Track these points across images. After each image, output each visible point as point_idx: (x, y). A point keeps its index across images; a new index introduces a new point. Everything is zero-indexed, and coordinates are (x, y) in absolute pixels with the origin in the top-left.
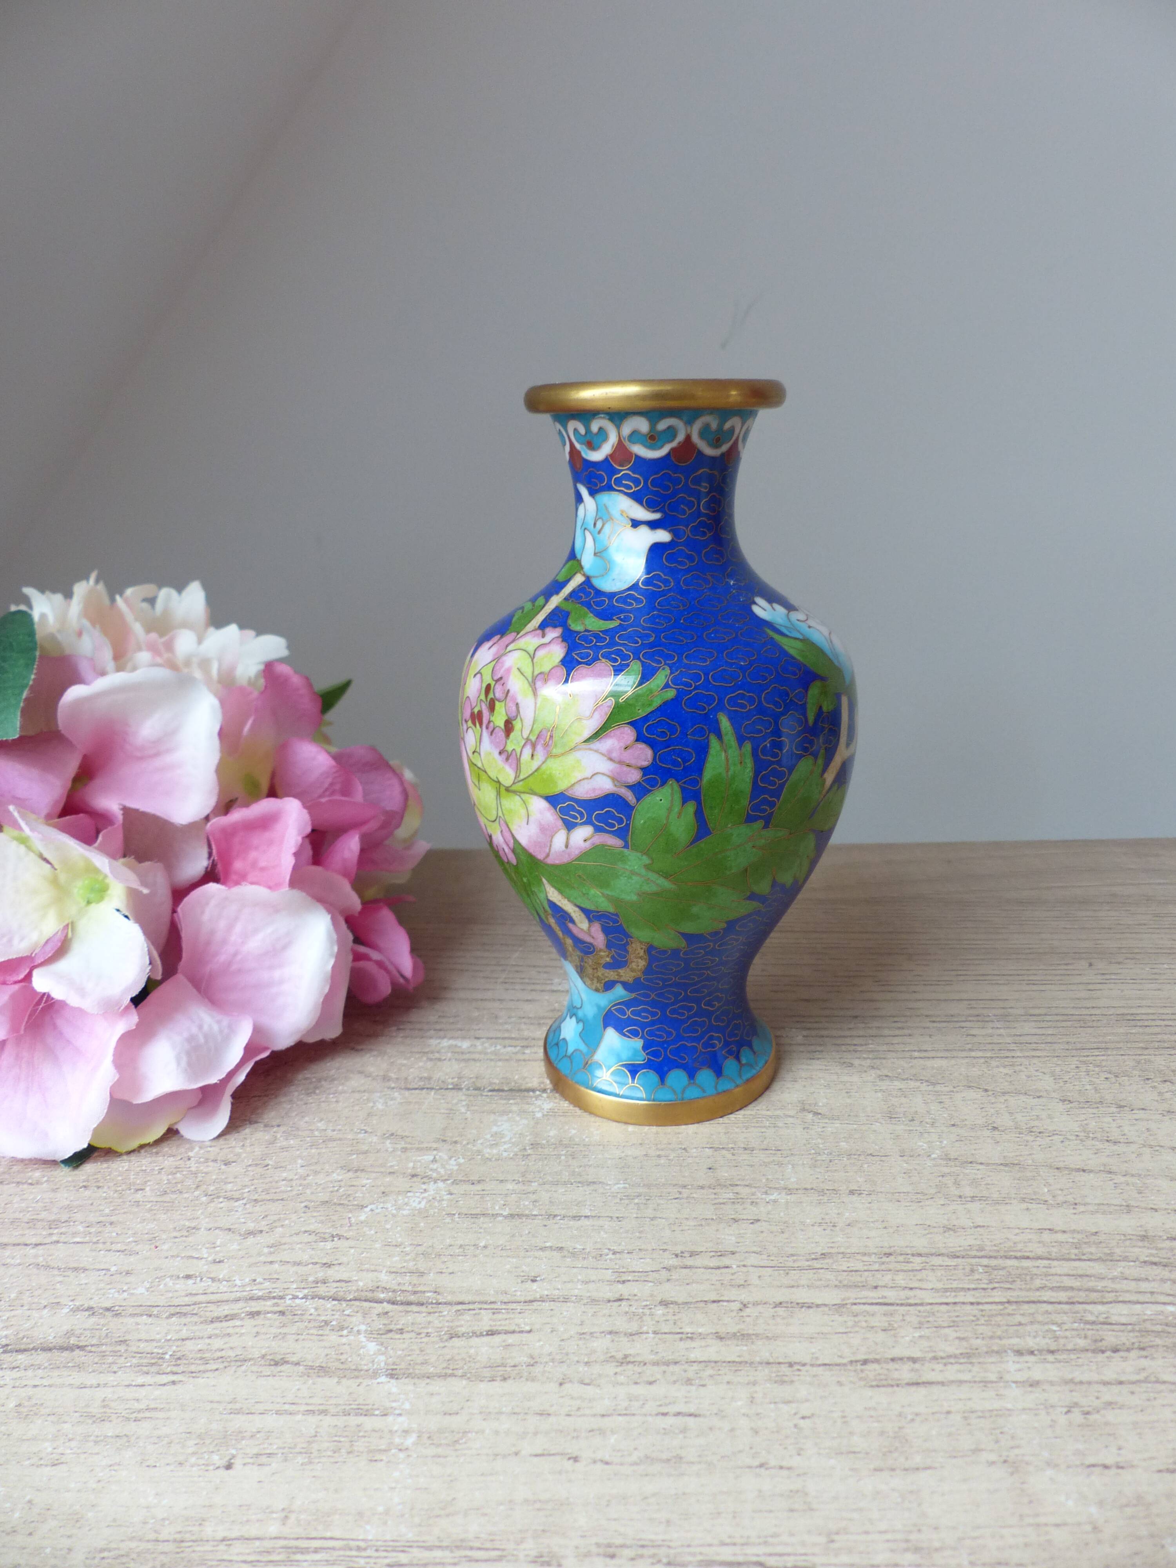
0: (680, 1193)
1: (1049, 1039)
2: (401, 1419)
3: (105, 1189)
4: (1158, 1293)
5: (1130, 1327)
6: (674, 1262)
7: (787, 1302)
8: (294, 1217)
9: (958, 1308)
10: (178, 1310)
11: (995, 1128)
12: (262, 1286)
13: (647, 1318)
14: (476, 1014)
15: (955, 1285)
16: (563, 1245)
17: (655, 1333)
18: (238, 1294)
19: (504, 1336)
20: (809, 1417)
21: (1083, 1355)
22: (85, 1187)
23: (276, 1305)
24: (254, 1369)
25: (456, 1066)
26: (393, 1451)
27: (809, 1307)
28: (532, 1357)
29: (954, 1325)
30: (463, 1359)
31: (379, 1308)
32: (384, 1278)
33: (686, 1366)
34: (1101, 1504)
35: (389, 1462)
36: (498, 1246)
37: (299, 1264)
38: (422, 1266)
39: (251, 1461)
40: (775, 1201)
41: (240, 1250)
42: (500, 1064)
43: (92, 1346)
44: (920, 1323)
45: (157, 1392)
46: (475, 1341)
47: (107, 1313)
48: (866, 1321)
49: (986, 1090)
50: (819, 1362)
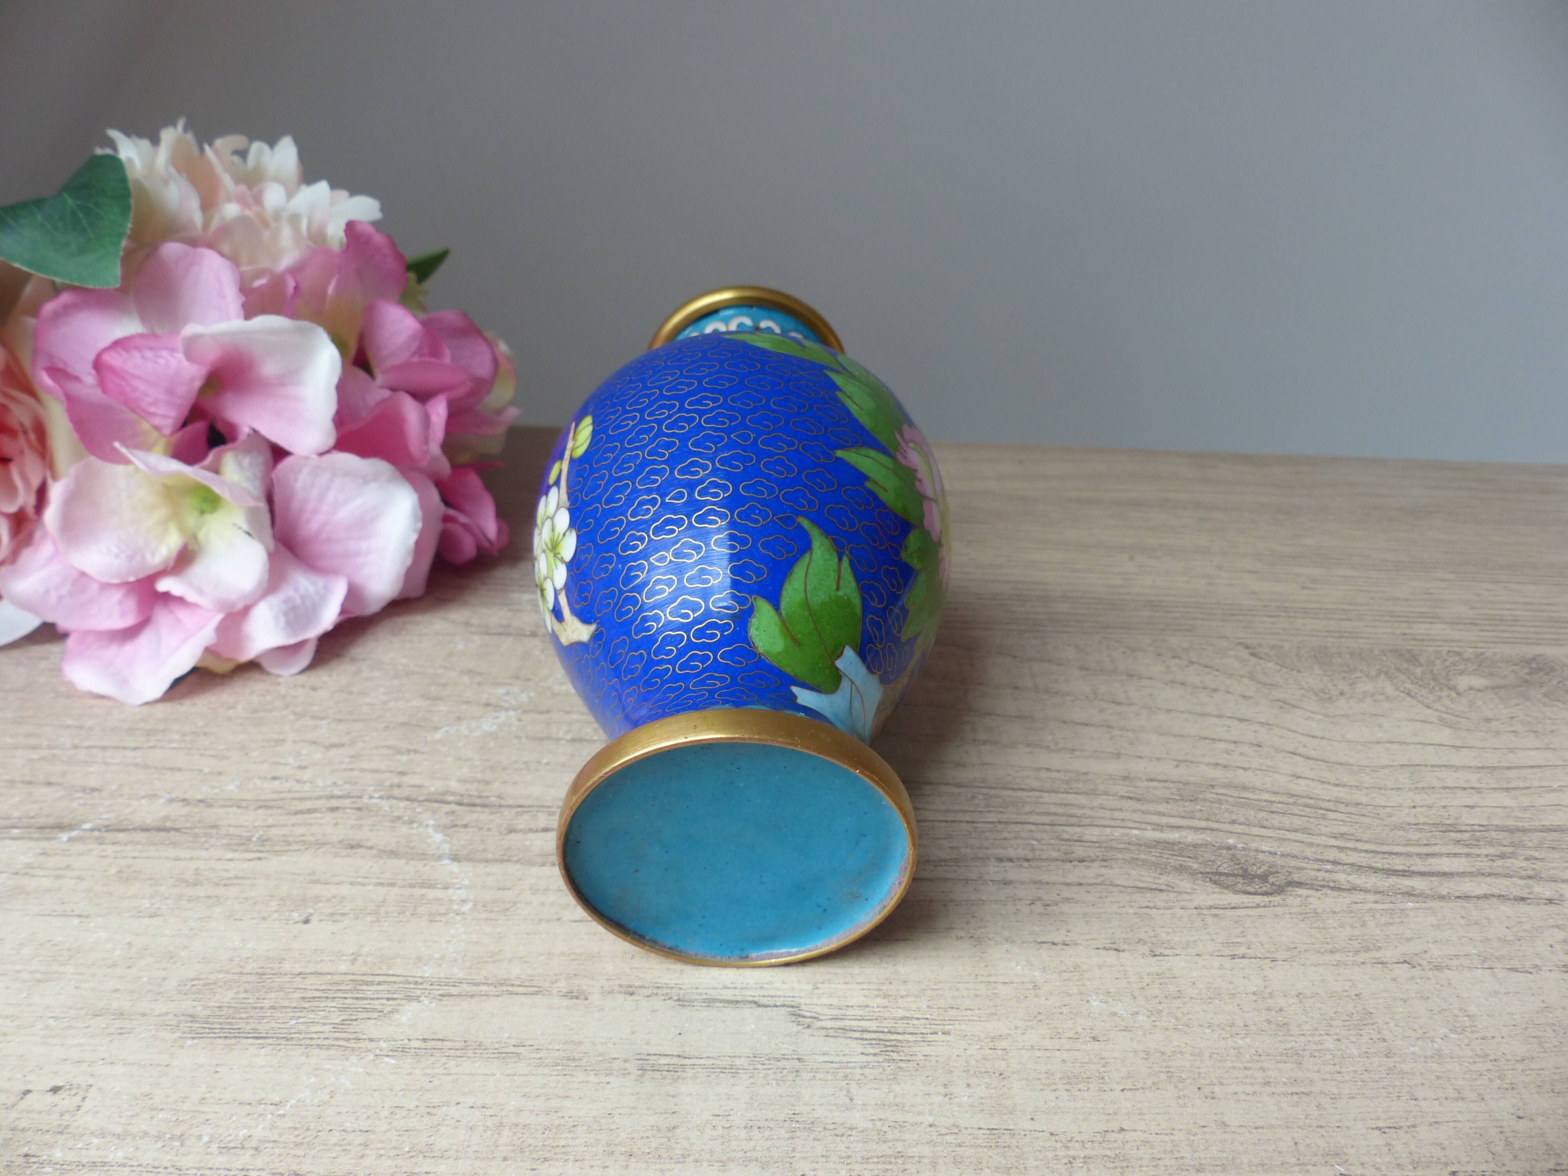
2: (460, 892)
4: (1128, 820)
5: (1097, 845)
8: (374, 734)
9: (956, 825)
10: (265, 803)
11: (1016, 688)
12: (342, 788)
15: (957, 808)
18: (320, 793)
21: (1053, 863)
23: (353, 803)
24: (332, 850)
26: (451, 915)
29: (951, 837)
30: (519, 849)
31: (447, 808)
32: (454, 785)
35: (446, 922)
37: (376, 772)
38: (488, 776)
39: (326, 918)
41: (323, 759)
45: (245, 865)
46: (531, 836)
47: (200, 804)
49: (1015, 657)
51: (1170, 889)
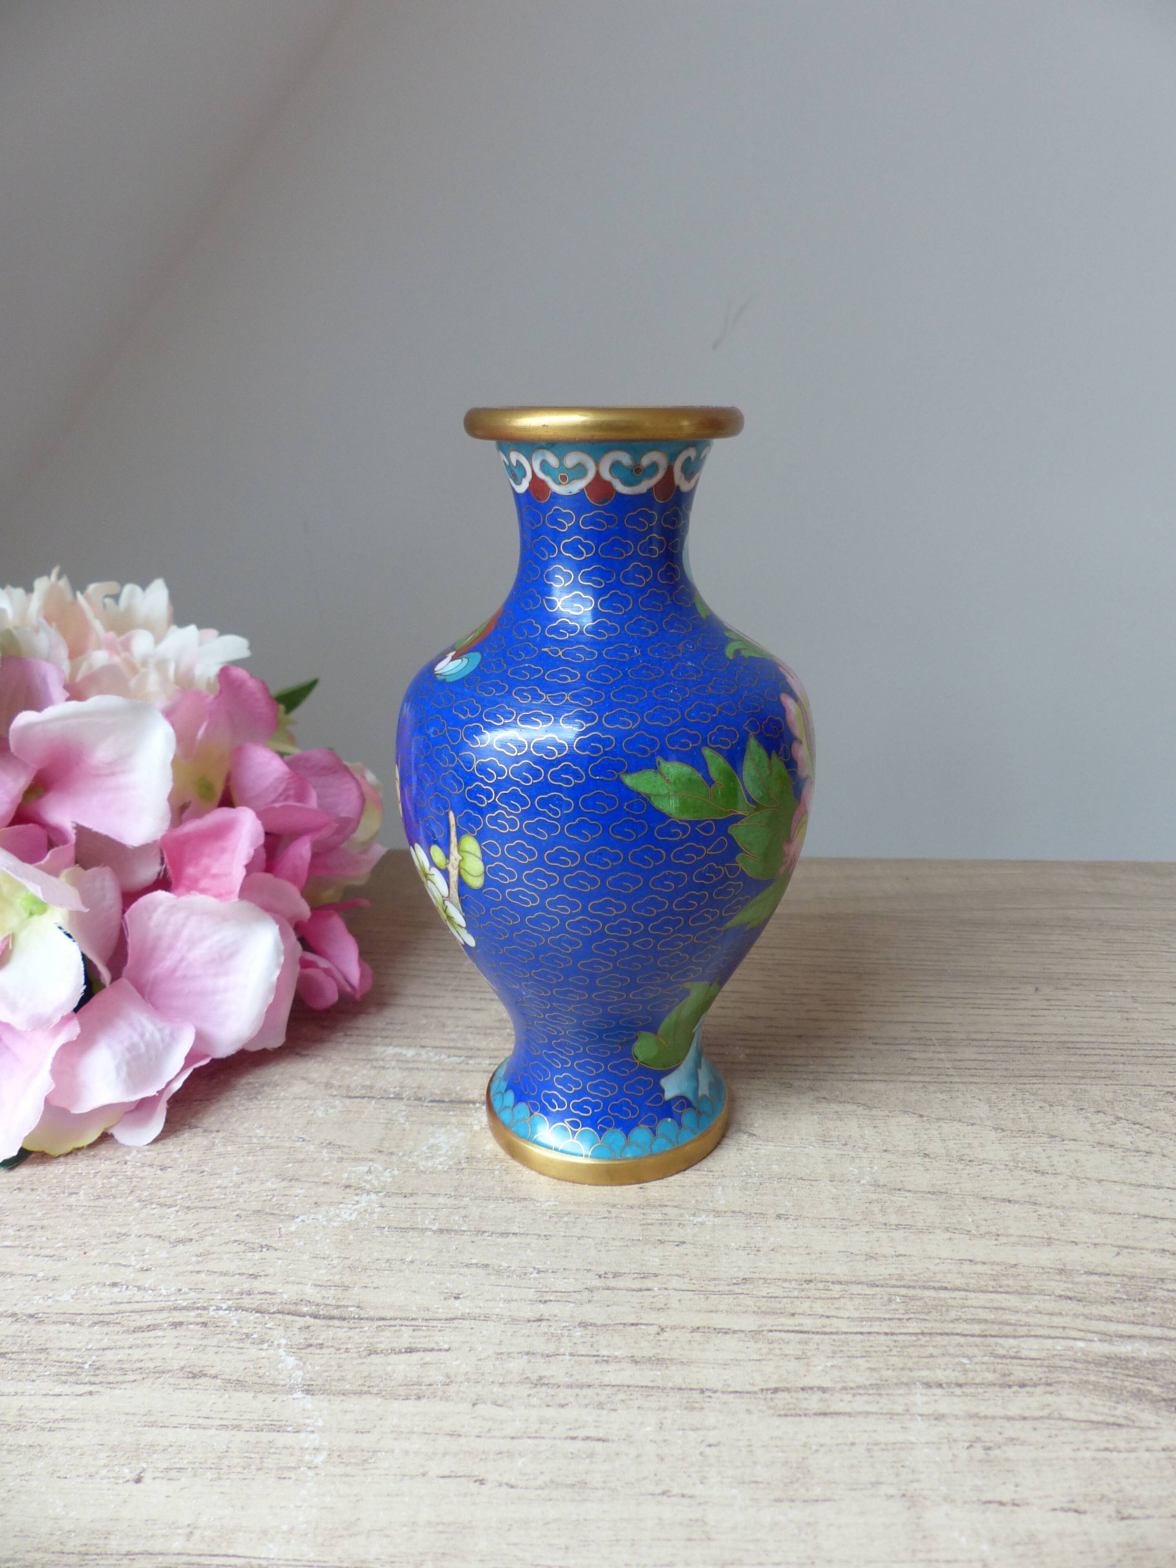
0: (609, 1212)
1: (988, 1065)
2: (312, 1436)
3: (39, 1192)
4: (1070, 1328)
5: (1039, 1362)
6: (598, 1283)
7: (704, 1327)
8: (225, 1225)
9: (872, 1338)
10: (101, 1318)
11: (926, 1155)
12: (187, 1296)
13: (565, 1340)
14: (424, 1022)
15: (871, 1314)
16: (489, 1262)
17: (571, 1355)
18: (163, 1304)
19: (421, 1354)
20: (715, 1445)
21: (990, 1389)
22: (19, 1189)
23: (200, 1316)
24: (172, 1381)
25: (399, 1075)
26: (302, 1469)
27: (726, 1333)
28: (448, 1376)
29: (866, 1355)
30: (380, 1376)
31: (301, 1322)
32: (310, 1292)
33: (599, 1390)
34: (993, 1541)
35: (297, 1480)
36: (424, 1262)
37: (225, 1275)
38: (347, 1279)
39: (161, 1475)
40: (702, 1224)
41: (168, 1258)
42: (443, 1074)
43: (13, 1353)
44: (834, 1352)
45: (73, 1403)
46: (394, 1358)
47: (30, 1320)
48: (780, 1349)
49: (921, 1116)
50: (731, 1389)
51: (1131, 1423)
